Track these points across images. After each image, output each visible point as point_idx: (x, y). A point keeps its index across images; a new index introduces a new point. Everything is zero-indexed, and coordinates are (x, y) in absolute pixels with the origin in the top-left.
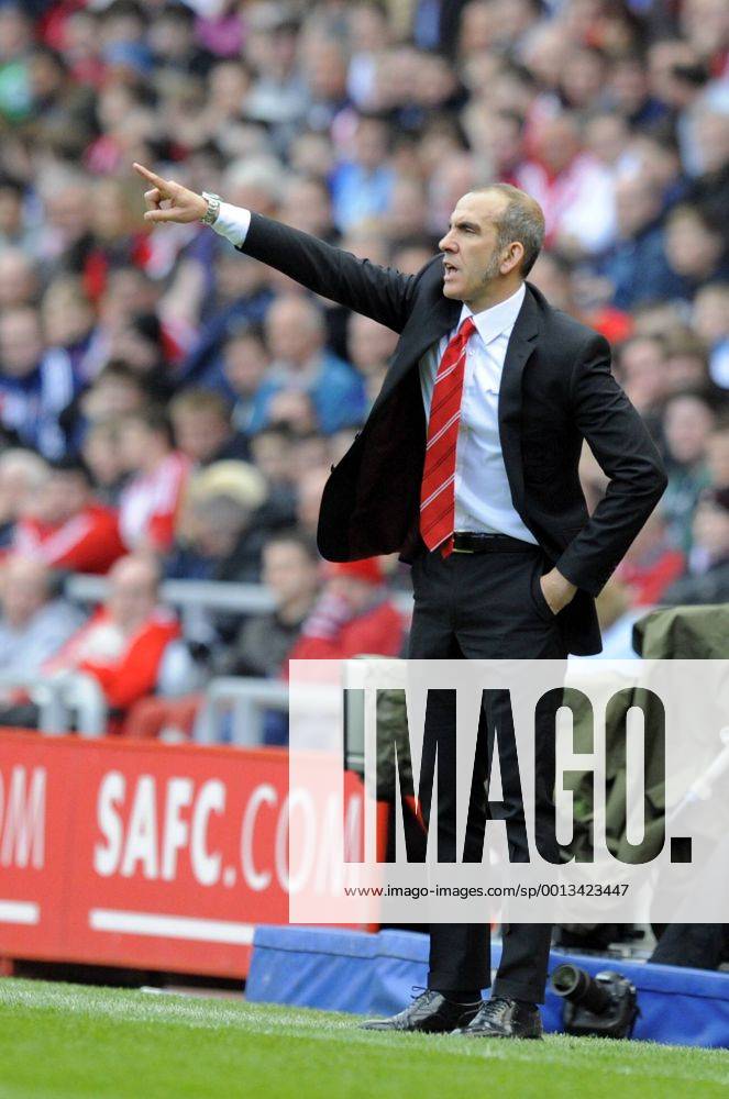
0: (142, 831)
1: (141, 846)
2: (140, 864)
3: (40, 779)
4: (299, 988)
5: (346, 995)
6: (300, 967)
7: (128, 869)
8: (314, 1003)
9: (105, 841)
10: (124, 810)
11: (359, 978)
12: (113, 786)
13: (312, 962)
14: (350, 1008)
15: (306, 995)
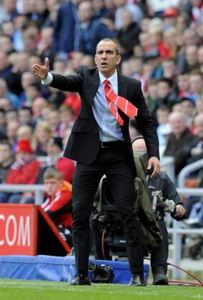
4: (14, 273)
5: (28, 274)
6: (14, 267)
8: (18, 277)
11: (32, 269)
13: (17, 265)
14: (29, 278)
15: (16, 275)
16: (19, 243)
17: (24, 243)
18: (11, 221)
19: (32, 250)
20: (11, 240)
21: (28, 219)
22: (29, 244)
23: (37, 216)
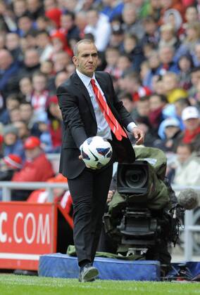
16: (38, 241)
17: (43, 241)
18: (30, 219)
19: (52, 248)
20: (30, 238)
21: (47, 217)
23: (56, 214)
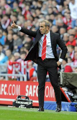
0: (31, 91)
1: (31, 93)
2: (30, 95)
3: (19, 86)
4: (47, 108)
5: (52, 108)
6: (47, 105)
7: (29, 95)
8: (49, 109)
9: (27, 92)
10: (29, 89)
11: (54, 106)
12: (27, 86)
13: (49, 105)
14: (53, 110)
15: (48, 108)
22: (54, 97)
